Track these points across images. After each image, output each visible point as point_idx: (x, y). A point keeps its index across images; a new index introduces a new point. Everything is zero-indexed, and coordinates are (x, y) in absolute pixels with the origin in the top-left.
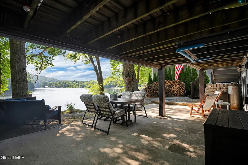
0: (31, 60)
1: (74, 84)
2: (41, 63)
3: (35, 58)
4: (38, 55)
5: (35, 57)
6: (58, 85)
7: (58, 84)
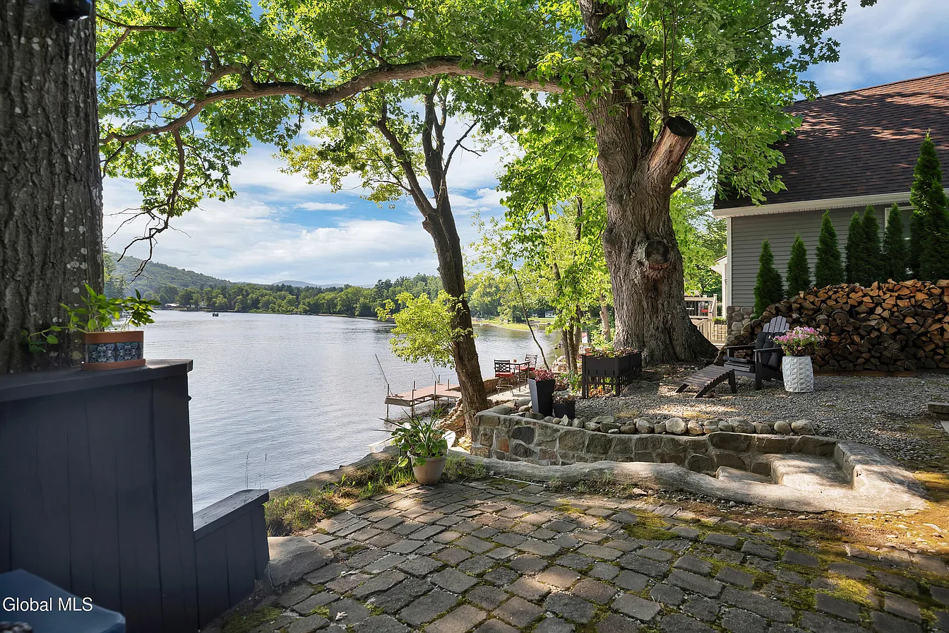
0: (123, 153)
1: (280, 297)
2: (171, 176)
3: (142, 149)
4: (163, 129)
5: (146, 140)
6: (220, 300)
7: (216, 297)
